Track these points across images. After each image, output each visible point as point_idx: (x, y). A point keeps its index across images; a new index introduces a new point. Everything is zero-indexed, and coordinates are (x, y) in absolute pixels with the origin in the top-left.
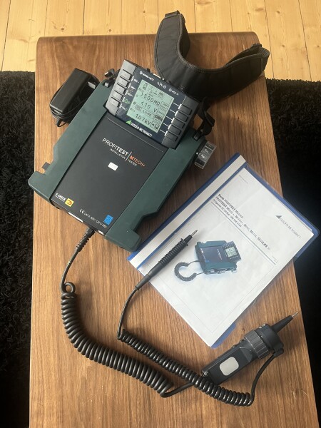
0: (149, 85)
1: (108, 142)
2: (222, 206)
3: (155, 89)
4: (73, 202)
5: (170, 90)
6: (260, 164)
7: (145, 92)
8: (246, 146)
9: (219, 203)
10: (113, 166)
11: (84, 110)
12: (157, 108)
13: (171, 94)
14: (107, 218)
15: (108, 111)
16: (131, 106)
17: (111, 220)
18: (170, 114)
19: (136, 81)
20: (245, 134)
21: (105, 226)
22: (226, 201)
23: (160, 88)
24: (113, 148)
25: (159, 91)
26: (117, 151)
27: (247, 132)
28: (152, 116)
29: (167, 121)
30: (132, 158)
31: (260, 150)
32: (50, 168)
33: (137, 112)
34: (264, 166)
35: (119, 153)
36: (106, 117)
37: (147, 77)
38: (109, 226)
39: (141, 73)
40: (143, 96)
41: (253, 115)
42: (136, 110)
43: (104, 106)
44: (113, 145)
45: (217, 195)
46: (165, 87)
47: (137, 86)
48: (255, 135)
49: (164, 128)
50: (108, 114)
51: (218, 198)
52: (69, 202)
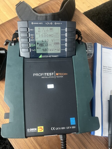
0: (41, 28)
1: (37, 75)
2: (109, 71)
3: (46, 28)
4: (43, 127)
5: (56, 23)
6: (106, 43)
7: (41, 33)
8: (94, 39)
9: (107, 70)
10: (51, 86)
11: (9, 66)
12: (53, 38)
13: (57, 26)
14: (71, 121)
15: (24, 58)
16: (37, 47)
17: (74, 121)
18: (63, 37)
19: (31, 30)
20: (89, 34)
21: (74, 127)
22: (109, 67)
23: (49, 26)
24: (43, 76)
25: (49, 28)
26: (47, 76)
27: (89, 33)
28: (53, 45)
29: (63, 42)
30: (57, 74)
31: (100, 37)
32: (11, 116)
33: (42, 48)
34: (108, 43)
35: (49, 76)
36: (25, 61)
37: (38, 23)
38: (76, 125)
39: (32, 23)
40: (41, 36)
41: (86, 25)
42: (41, 47)
43: (20, 56)
44: (42, 74)
45: (103, 67)
46: (51, 23)
47: (33, 32)
48: (93, 32)
49: (63, 47)
50: (25, 59)
51: (104, 68)
52: (40, 129)
